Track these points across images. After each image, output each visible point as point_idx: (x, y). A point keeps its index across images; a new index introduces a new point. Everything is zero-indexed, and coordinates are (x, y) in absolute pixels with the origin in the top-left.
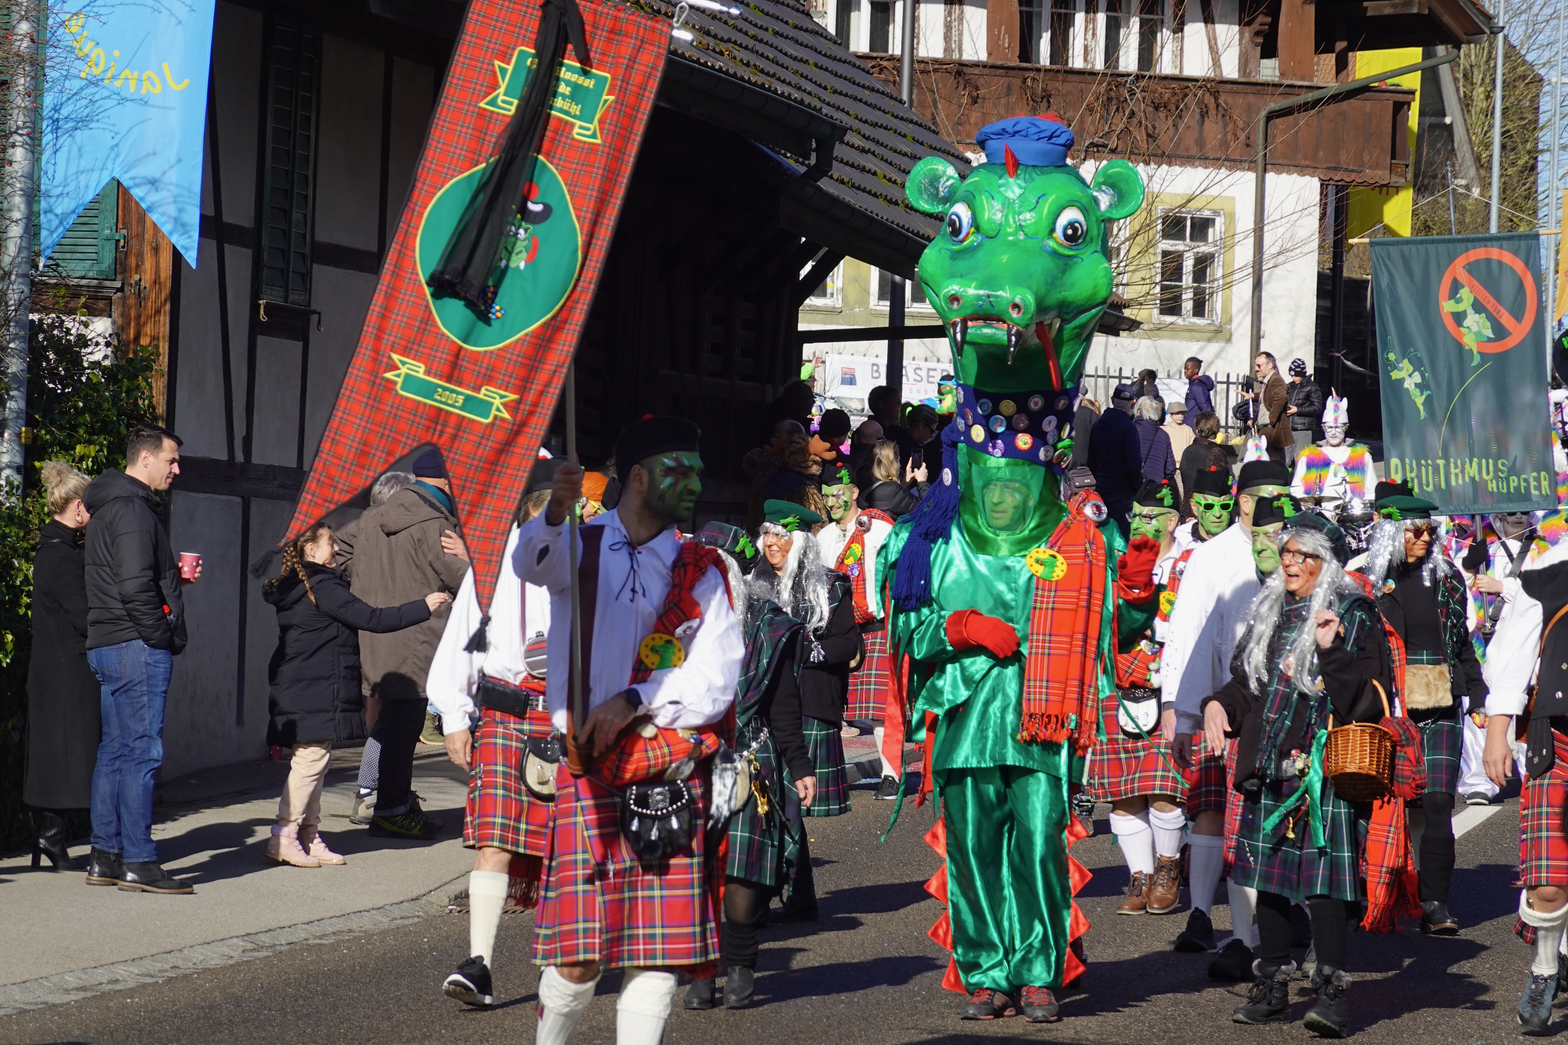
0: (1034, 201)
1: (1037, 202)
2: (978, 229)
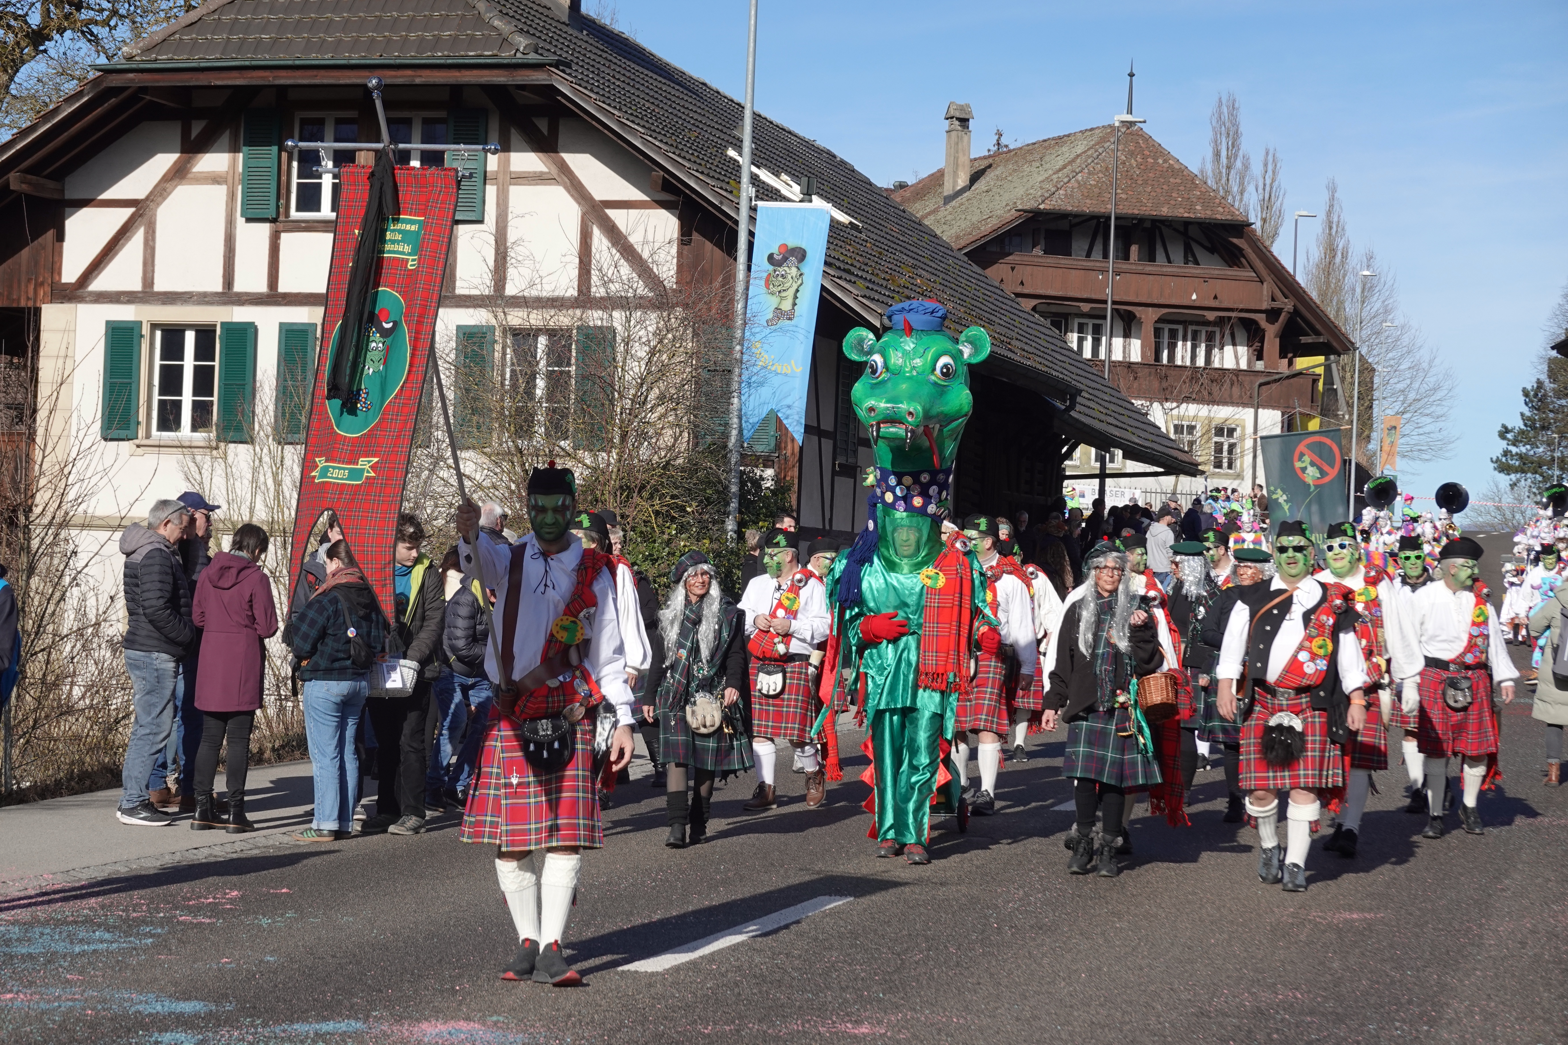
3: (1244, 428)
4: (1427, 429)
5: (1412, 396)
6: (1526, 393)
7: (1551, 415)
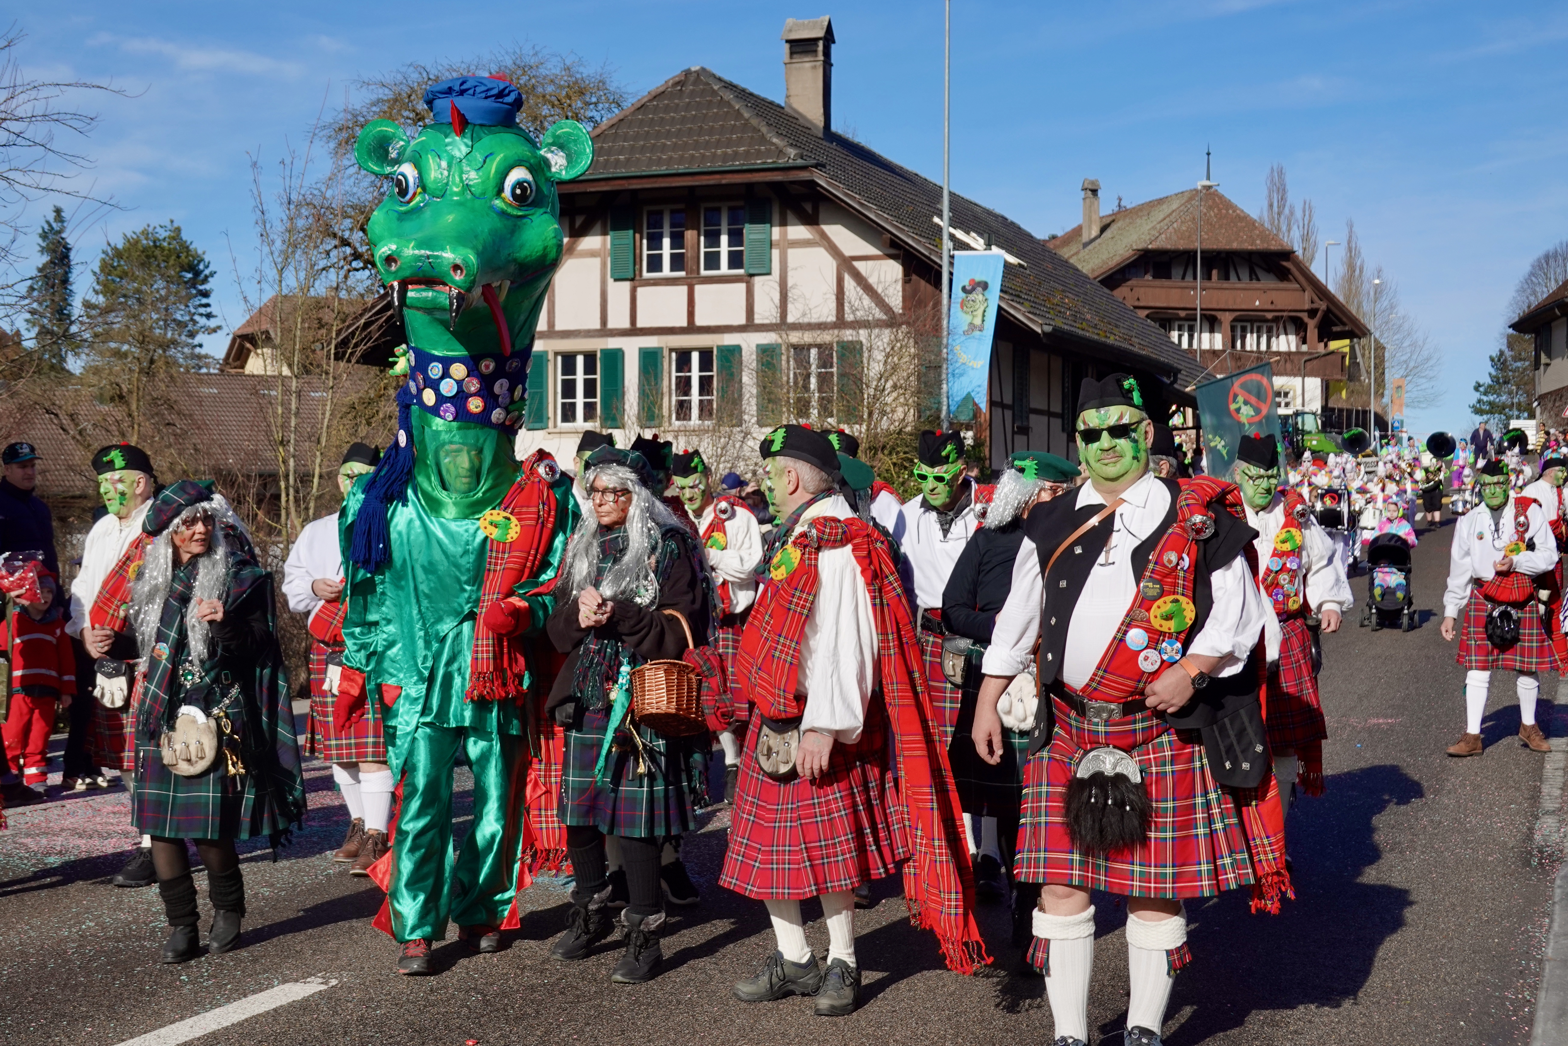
0: (481, 160)
1: (485, 162)
2: (424, 189)
3: (1295, 391)
4: (1423, 387)
5: (1412, 364)
6: (1492, 359)
7: (1510, 373)
